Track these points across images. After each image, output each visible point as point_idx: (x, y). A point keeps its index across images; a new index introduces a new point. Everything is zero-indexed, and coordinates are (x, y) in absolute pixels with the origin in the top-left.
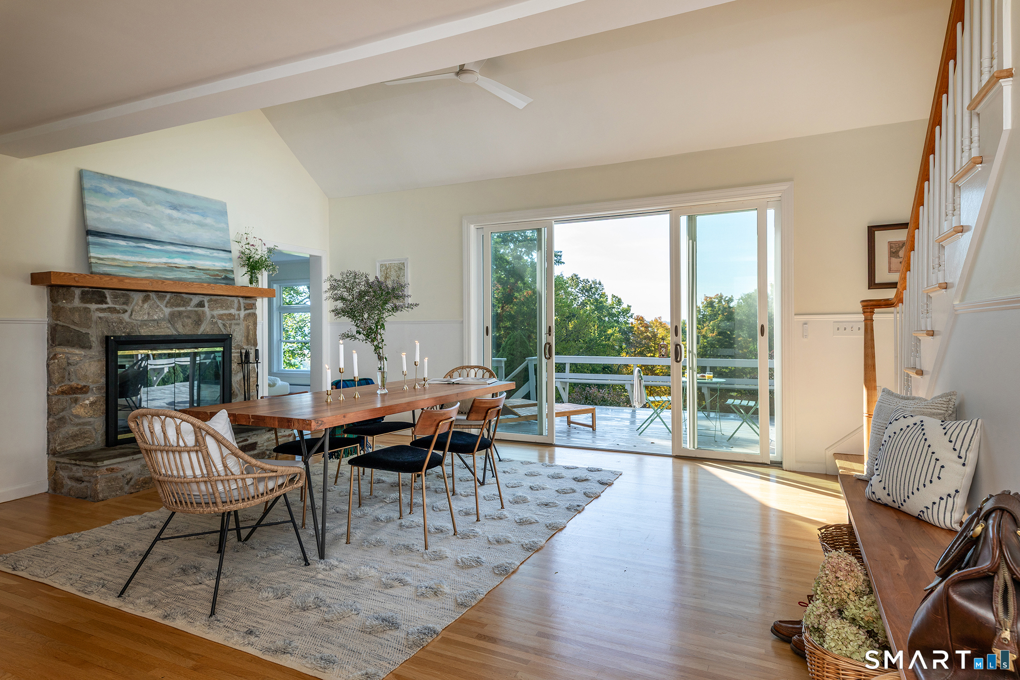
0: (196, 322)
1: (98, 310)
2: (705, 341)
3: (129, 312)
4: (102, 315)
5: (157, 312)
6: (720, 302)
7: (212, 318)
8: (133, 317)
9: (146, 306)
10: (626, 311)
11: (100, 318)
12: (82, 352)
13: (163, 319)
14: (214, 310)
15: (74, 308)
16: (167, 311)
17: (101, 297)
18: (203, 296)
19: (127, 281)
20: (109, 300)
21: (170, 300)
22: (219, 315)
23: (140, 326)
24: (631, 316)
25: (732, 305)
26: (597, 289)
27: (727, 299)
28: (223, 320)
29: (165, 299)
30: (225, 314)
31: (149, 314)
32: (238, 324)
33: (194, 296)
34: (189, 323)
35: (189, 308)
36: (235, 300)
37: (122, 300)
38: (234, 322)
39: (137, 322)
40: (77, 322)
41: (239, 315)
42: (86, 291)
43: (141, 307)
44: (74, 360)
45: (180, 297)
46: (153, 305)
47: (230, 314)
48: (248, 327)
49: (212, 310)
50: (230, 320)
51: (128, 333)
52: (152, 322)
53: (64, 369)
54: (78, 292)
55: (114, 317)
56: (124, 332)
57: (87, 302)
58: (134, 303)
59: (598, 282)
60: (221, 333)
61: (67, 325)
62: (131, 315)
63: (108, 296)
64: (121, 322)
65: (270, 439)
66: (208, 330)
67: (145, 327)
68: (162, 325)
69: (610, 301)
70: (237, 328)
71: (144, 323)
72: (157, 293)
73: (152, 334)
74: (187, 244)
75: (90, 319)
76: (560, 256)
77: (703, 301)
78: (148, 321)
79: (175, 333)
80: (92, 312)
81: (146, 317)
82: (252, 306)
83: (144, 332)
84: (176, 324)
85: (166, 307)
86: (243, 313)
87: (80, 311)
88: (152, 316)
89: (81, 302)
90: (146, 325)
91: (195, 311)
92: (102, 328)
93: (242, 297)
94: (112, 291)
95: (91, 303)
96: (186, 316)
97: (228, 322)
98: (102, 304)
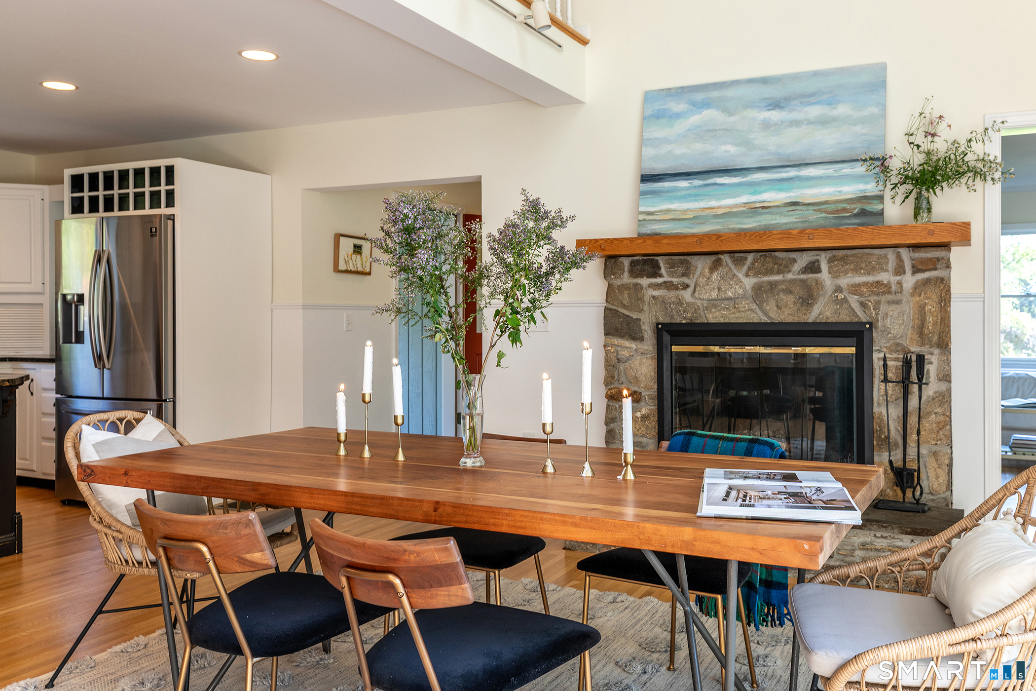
0: (804, 300)
1: (651, 286)
3: (692, 286)
4: (656, 293)
5: (731, 285)
7: (836, 291)
8: (696, 294)
9: (715, 276)
11: (654, 297)
12: (633, 345)
13: (744, 297)
14: (839, 276)
15: (623, 285)
16: (749, 283)
17: (654, 267)
18: (817, 252)
19: (665, 241)
20: (663, 271)
21: (753, 264)
22: (852, 286)
23: (706, 308)
28: (861, 294)
29: (744, 264)
30: (865, 284)
31: (719, 289)
32: (898, 302)
33: (800, 253)
34: (789, 303)
35: (790, 276)
36: (891, 254)
37: (681, 270)
38: (884, 298)
39: (702, 302)
40: (626, 304)
41: (899, 283)
42: (636, 261)
43: (708, 278)
44: (623, 355)
45: (771, 257)
46: (727, 274)
47: (878, 282)
48: (922, 308)
49: (837, 277)
50: (878, 294)
51: (691, 319)
52: (726, 302)
53: (614, 366)
54: (626, 262)
55: (671, 295)
56: (684, 318)
57: (636, 277)
58: (698, 273)
60: (856, 320)
61: (615, 308)
62: (694, 292)
63: (662, 265)
64: (680, 302)
65: (868, 546)
66: (828, 314)
67: (713, 310)
68: (741, 306)
70: (894, 311)
71: (713, 304)
72: (732, 255)
73: (727, 321)
74: (789, 164)
75: (641, 299)
78: (719, 300)
79: (764, 319)
80: (644, 290)
81: (714, 295)
82: (935, 264)
83: (714, 317)
84: (765, 304)
85: (747, 275)
86: (909, 280)
87: (630, 288)
88: (725, 292)
89: (631, 276)
90: (715, 306)
91: (802, 281)
92: (656, 312)
93: (909, 246)
94: (667, 258)
95: (642, 277)
96: (783, 290)
97: (873, 298)
98: (656, 278)
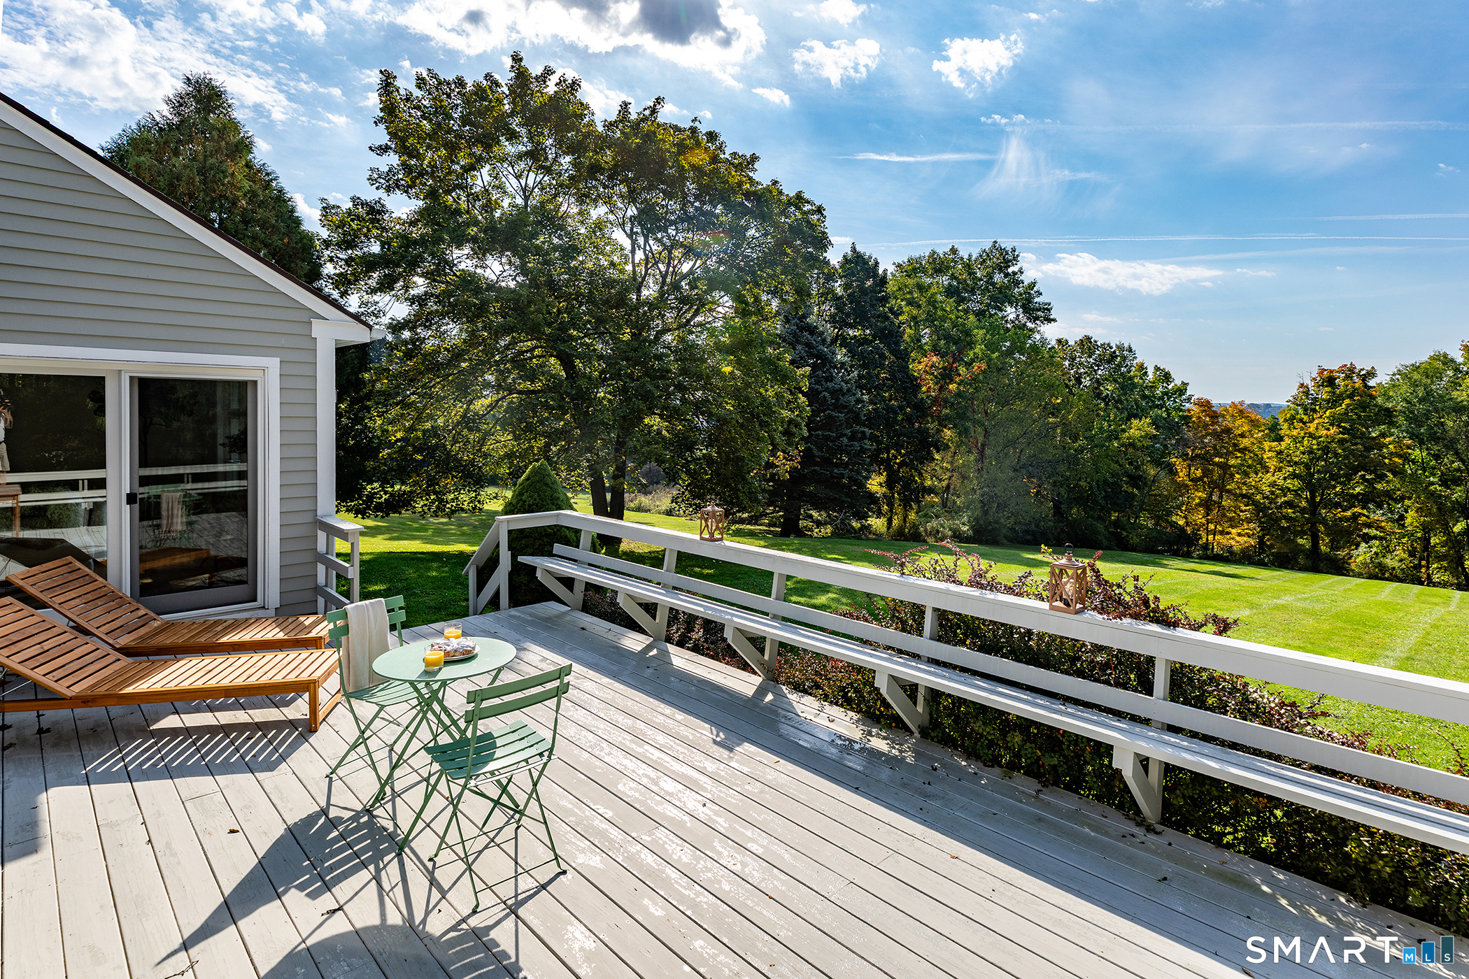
2: (1314, 442)
6: (1348, 377)
10: (1181, 390)
24: (1189, 400)
25: (1372, 383)
26: (1124, 358)
27: (1362, 373)
59: (1126, 345)
69: (1151, 376)
76: (1049, 310)
77: (1315, 375)
